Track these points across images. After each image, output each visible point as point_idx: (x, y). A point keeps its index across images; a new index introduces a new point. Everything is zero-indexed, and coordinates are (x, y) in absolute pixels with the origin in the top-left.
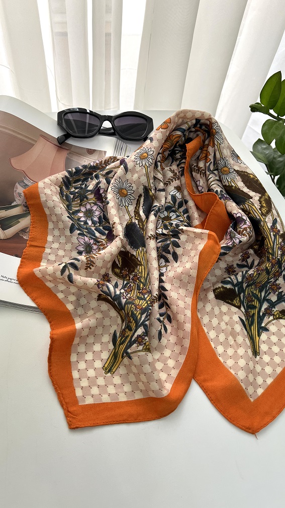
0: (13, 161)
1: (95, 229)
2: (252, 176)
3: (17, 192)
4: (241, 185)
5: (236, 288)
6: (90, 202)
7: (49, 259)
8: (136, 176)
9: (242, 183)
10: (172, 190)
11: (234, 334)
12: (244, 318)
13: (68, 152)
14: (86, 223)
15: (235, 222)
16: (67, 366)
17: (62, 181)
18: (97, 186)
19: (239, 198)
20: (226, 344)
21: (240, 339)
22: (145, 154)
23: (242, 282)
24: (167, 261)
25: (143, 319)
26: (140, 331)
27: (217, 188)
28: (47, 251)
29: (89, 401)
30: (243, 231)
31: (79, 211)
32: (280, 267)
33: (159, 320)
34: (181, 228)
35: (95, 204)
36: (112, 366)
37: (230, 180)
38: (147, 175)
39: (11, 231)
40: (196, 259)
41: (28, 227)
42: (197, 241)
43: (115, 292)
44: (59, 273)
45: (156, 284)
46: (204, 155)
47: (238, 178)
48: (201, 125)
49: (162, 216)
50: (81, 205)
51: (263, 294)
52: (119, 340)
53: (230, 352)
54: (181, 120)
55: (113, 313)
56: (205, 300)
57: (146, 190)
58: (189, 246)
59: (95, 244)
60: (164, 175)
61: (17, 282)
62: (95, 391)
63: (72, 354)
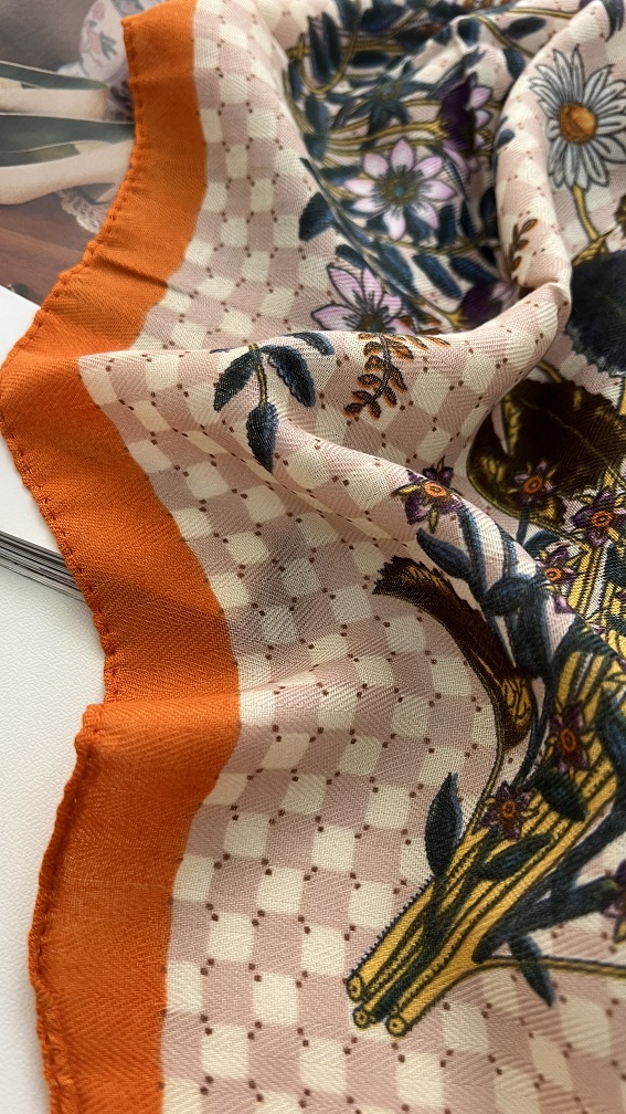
1: (416, 259)
6: (414, 135)
7: (174, 338)
14: (376, 223)
17: (304, 27)
18: (460, 72)
28: (173, 301)
31: (353, 172)
35: (436, 149)
36: (405, 983)
39: (26, 179)
43: (510, 561)
50: (367, 146)
52: (471, 840)
55: (454, 676)
59: (406, 321)
63: (187, 859)
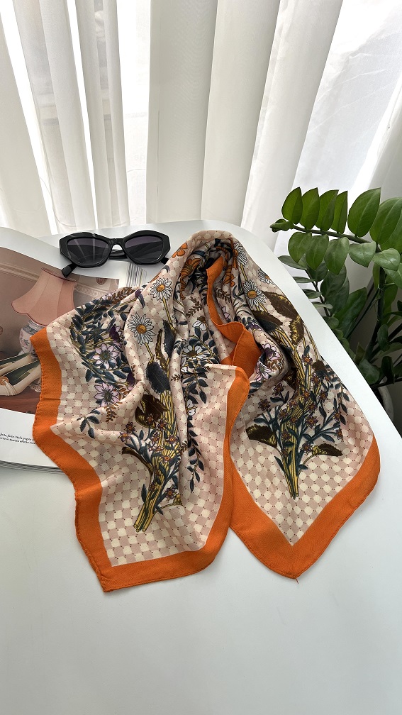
0: (15, 304)
1: (113, 373)
2: (282, 298)
3: (23, 339)
4: (270, 308)
5: (271, 426)
6: (105, 342)
7: (66, 412)
8: (154, 311)
9: (272, 306)
10: (195, 322)
11: (270, 476)
12: (280, 458)
13: (76, 284)
14: (103, 367)
15: (265, 354)
16: (96, 527)
17: (72, 320)
18: (112, 324)
19: (267, 324)
20: (262, 488)
21: (277, 481)
22: (162, 286)
23: (276, 419)
24: (195, 402)
25: (171, 471)
26: (170, 484)
27: (244, 316)
28: (63, 403)
29: (122, 561)
30: (273, 363)
31: (94, 354)
32: (314, 399)
33: (190, 469)
34: (206, 365)
35: (112, 344)
36: (144, 523)
37: (258, 305)
38: (166, 309)
39: (21, 385)
40: (225, 399)
41: (39, 379)
42: (225, 379)
43: (140, 445)
44: (78, 429)
45: (184, 430)
46: (228, 278)
47: (267, 301)
48: (222, 244)
49: (187, 351)
50: (95, 347)
51: (300, 429)
52: (148, 494)
53: (267, 495)
54: (199, 242)
55: (140, 466)
56: (239, 441)
57: (167, 324)
58: (217, 385)
59: (115, 390)
60: (185, 306)
61: (34, 442)
62: (127, 550)
63: (100, 514)
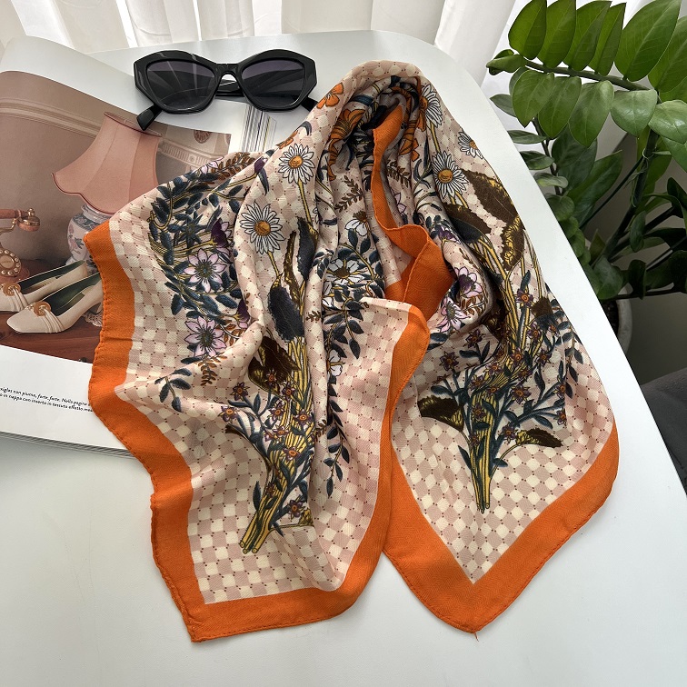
0: (59, 177)
1: (216, 299)
2: (493, 183)
3: (73, 238)
4: (472, 201)
5: (457, 398)
6: (205, 247)
7: (141, 361)
8: (283, 200)
9: (476, 197)
10: (349, 221)
11: (449, 476)
12: (467, 448)
13: (161, 140)
14: (200, 287)
15: (458, 284)
16: (184, 544)
17: (151, 208)
18: (215, 218)
19: (466, 227)
20: (436, 493)
21: (458, 485)
22: (298, 159)
23: (466, 389)
24: (342, 354)
25: (298, 474)
26: (295, 494)
27: (429, 213)
28: (137, 346)
29: (221, 597)
30: (469, 303)
31: (186, 265)
32: (529, 362)
33: (329, 462)
34: (364, 300)
35: (215, 251)
36: (255, 539)
37: (453, 194)
38: (304, 199)
39: (70, 316)
40: (389, 358)
41: (99, 304)
42: (392, 323)
43: (253, 429)
44: (157, 399)
45: (322, 403)
46: (408, 143)
47: (469, 187)
48: (403, 84)
49: (334, 268)
50: (189, 253)
51: (501, 403)
52: (264, 499)
53: (443, 505)
54: (363, 80)
55: (253, 454)
56: (405, 419)
57: (303, 224)
58: (378, 331)
59: (218, 328)
60: (335, 192)
61: (90, 408)
62: (229, 581)
63: (189, 525)
